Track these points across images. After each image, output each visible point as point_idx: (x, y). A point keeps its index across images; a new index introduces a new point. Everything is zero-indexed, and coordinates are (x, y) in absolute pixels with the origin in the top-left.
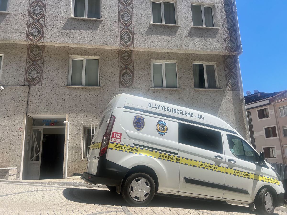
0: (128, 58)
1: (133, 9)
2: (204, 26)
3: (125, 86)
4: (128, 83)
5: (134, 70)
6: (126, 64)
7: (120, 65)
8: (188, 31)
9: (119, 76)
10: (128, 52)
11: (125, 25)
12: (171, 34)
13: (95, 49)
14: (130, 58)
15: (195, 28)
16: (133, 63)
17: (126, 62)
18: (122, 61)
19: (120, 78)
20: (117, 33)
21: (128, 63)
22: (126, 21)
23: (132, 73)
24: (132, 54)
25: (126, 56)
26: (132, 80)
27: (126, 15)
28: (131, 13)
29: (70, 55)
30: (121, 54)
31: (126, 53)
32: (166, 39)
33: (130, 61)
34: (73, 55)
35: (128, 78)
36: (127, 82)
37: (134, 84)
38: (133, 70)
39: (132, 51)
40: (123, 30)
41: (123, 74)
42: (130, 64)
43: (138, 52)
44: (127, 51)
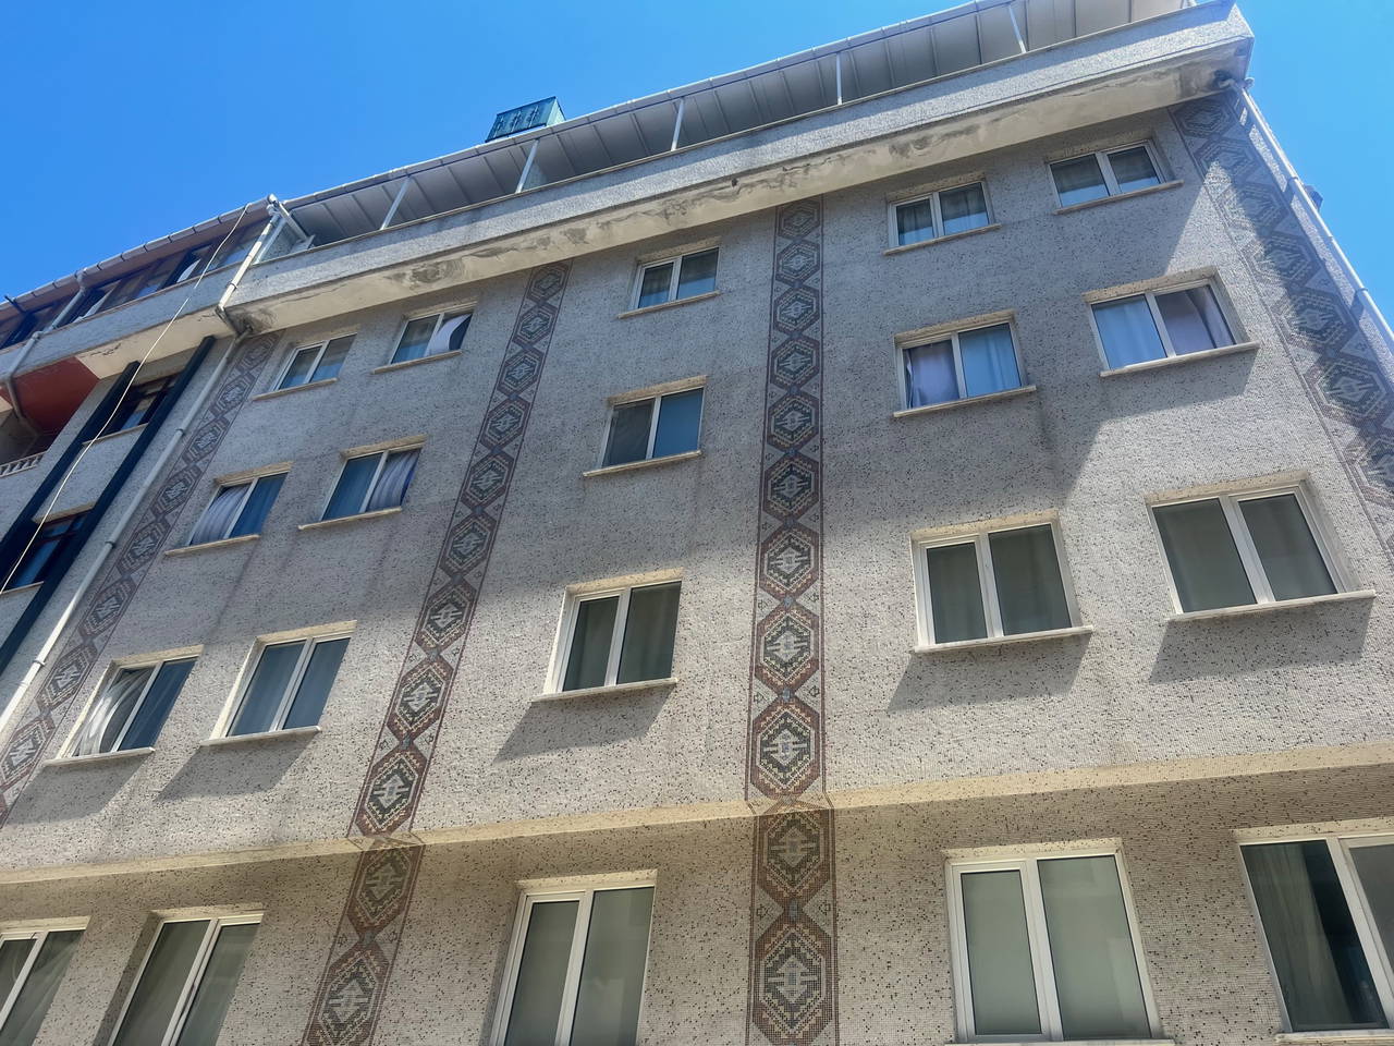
0: (806, 860)
1: (822, 603)
2: (1266, 601)
3: (784, 1036)
4: (802, 1016)
5: (835, 927)
6: (793, 896)
7: (757, 906)
8: (1155, 651)
9: (750, 971)
10: (803, 822)
11: (779, 683)
12: (1038, 683)
13: (636, 831)
14: (814, 858)
15: (1196, 622)
16: (834, 885)
17: (792, 884)
18: (769, 879)
19: (753, 988)
20: (741, 728)
21: (800, 887)
22: (785, 665)
23: (828, 948)
24: (826, 832)
25: (793, 844)
26: (824, 994)
27: (787, 637)
28: (816, 622)
29: (521, 882)
30: (766, 840)
31: (794, 830)
32: (1014, 714)
33: (813, 875)
34: (535, 878)
35: (798, 982)
36: (792, 1008)
37: (837, 1023)
38: (829, 931)
39: (827, 816)
40: (768, 710)
41: (770, 959)
42: (814, 890)
43: (861, 817)
44: (797, 817)
